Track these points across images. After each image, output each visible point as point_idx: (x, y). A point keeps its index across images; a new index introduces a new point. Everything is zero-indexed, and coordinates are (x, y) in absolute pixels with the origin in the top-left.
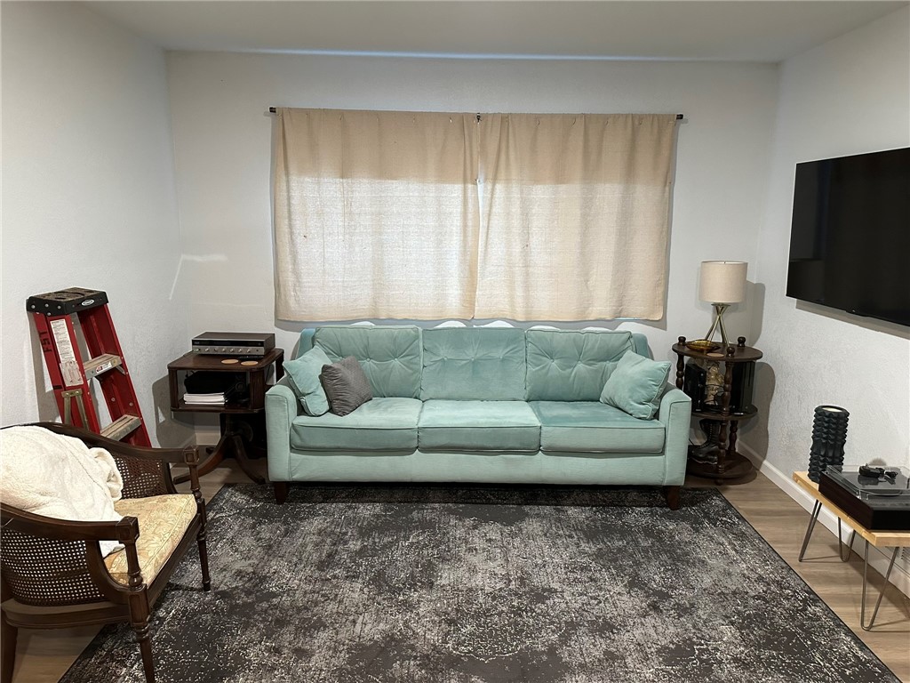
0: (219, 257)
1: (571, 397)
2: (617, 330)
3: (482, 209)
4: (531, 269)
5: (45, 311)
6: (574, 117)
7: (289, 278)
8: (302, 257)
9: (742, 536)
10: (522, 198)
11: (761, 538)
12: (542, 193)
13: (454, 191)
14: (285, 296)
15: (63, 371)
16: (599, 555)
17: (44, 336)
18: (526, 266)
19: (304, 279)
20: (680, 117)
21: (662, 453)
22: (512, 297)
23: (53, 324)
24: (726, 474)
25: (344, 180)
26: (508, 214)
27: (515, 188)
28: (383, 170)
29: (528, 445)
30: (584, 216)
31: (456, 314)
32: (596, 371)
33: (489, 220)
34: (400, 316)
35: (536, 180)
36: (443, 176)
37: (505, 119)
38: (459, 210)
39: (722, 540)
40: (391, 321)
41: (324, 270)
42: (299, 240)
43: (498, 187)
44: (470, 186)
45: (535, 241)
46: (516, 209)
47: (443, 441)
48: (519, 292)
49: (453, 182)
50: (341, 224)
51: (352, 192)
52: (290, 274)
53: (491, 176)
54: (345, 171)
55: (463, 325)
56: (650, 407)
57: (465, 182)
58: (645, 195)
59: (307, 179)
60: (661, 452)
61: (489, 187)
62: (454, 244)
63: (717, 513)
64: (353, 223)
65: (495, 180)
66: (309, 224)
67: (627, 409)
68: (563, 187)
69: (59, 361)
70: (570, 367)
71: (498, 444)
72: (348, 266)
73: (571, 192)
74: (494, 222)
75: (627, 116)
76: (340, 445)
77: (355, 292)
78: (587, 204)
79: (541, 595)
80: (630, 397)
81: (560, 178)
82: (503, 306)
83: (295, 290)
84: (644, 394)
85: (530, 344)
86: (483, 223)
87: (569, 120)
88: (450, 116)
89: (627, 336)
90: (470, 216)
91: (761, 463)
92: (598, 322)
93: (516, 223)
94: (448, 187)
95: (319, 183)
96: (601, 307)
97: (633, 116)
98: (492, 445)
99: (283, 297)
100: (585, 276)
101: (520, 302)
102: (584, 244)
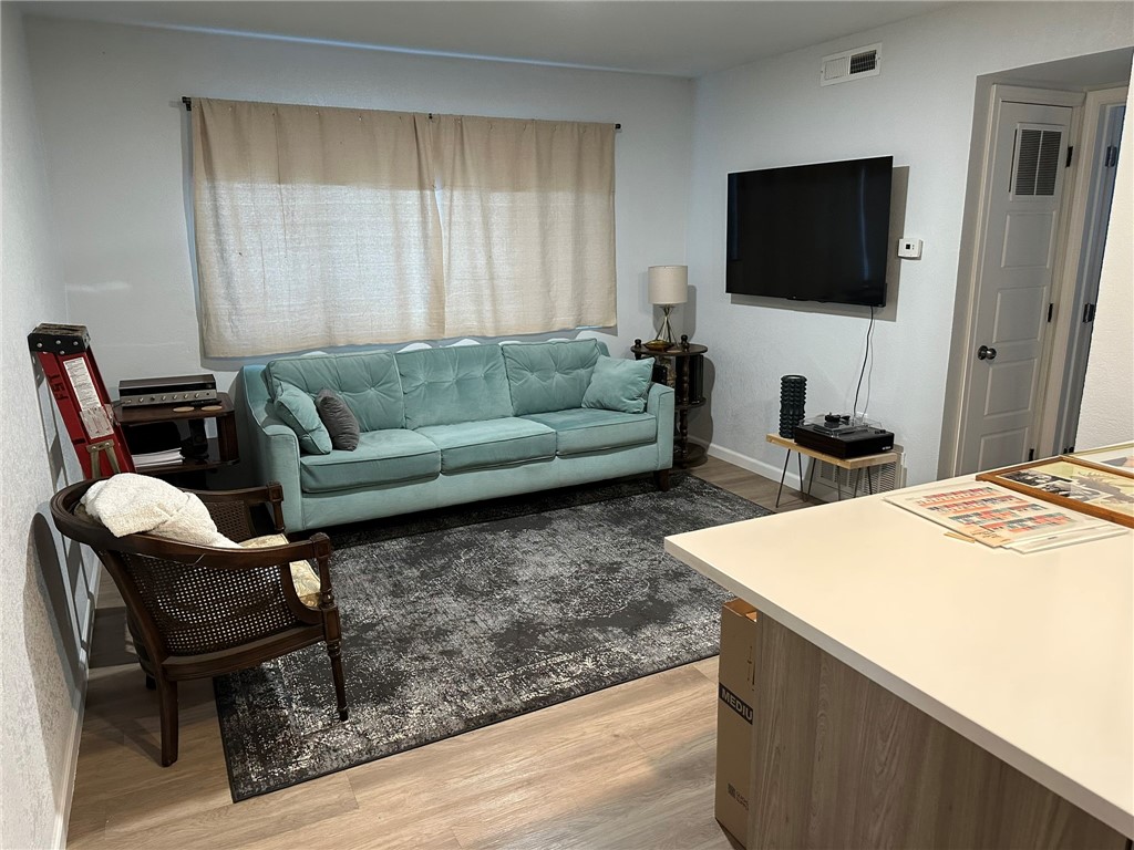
0: (119, 286)
1: (557, 407)
2: (577, 339)
3: (443, 219)
4: (495, 282)
5: (54, 351)
6: (525, 122)
7: (220, 306)
8: (237, 278)
9: (726, 499)
10: (482, 205)
11: (742, 498)
12: (500, 201)
13: (410, 198)
14: (218, 327)
15: (85, 420)
16: (634, 533)
17: (56, 381)
18: (492, 278)
19: (244, 305)
20: (618, 126)
21: (655, 441)
22: (480, 313)
23: (67, 365)
24: (690, 457)
25: (282, 186)
26: (469, 223)
27: (474, 196)
28: (328, 174)
29: (545, 453)
30: (542, 224)
31: (421, 336)
32: (574, 379)
33: (450, 229)
34: (361, 342)
35: (494, 187)
36: (397, 183)
37: (459, 122)
38: (416, 219)
39: (716, 504)
40: (352, 347)
41: (265, 293)
42: (233, 258)
43: (456, 193)
44: (428, 192)
45: (496, 251)
46: (477, 218)
47: (468, 460)
48: (487, 307)
49: (407, 188)
50: (281, 237)
51: (294, 199)
52: (223, 301)
53: (449, 182)
54: (282, 176)
55: (429, 347)
56: (642, 402)
57: (422, 187)
58: (593, 204)
59: (236, 185)
60: (653, 440)
61: (448, 194)
62: (414, 258)
63: (698, 487)
64: (296, 236)
65: (452, 187)
66: (243, 238)
67: (619, 407)
68: (519, 195)
69: (78, 409)
70: (549, 378)
71: (521, 454)
72: (293, 287)
73: (530, 199)
74: (455, 233)
75: (573, 123)
76: (361, 480)
77: (305, 317)
78: (544, 212)
79: (613, 568)
80: (623, 395)
81: (516, 186)
82: (472, 323)
83: (230, 320)
84: (635, 390)
85: (508, 360)
86: (445, 234)
87: (521, 125)
88: (401, 116)
89: (593, 343)
90: (430, 226)
91: (708, 446)
92: (564, 332)
93: (478, 232)
94: (402, 193)
95: (253, 190)
96: (563, 319)
97: (579, 123)
98: (514, 457)
99: (214, 329)
100: (547, 285)
101: (488, 315)
102: (544, 254)
